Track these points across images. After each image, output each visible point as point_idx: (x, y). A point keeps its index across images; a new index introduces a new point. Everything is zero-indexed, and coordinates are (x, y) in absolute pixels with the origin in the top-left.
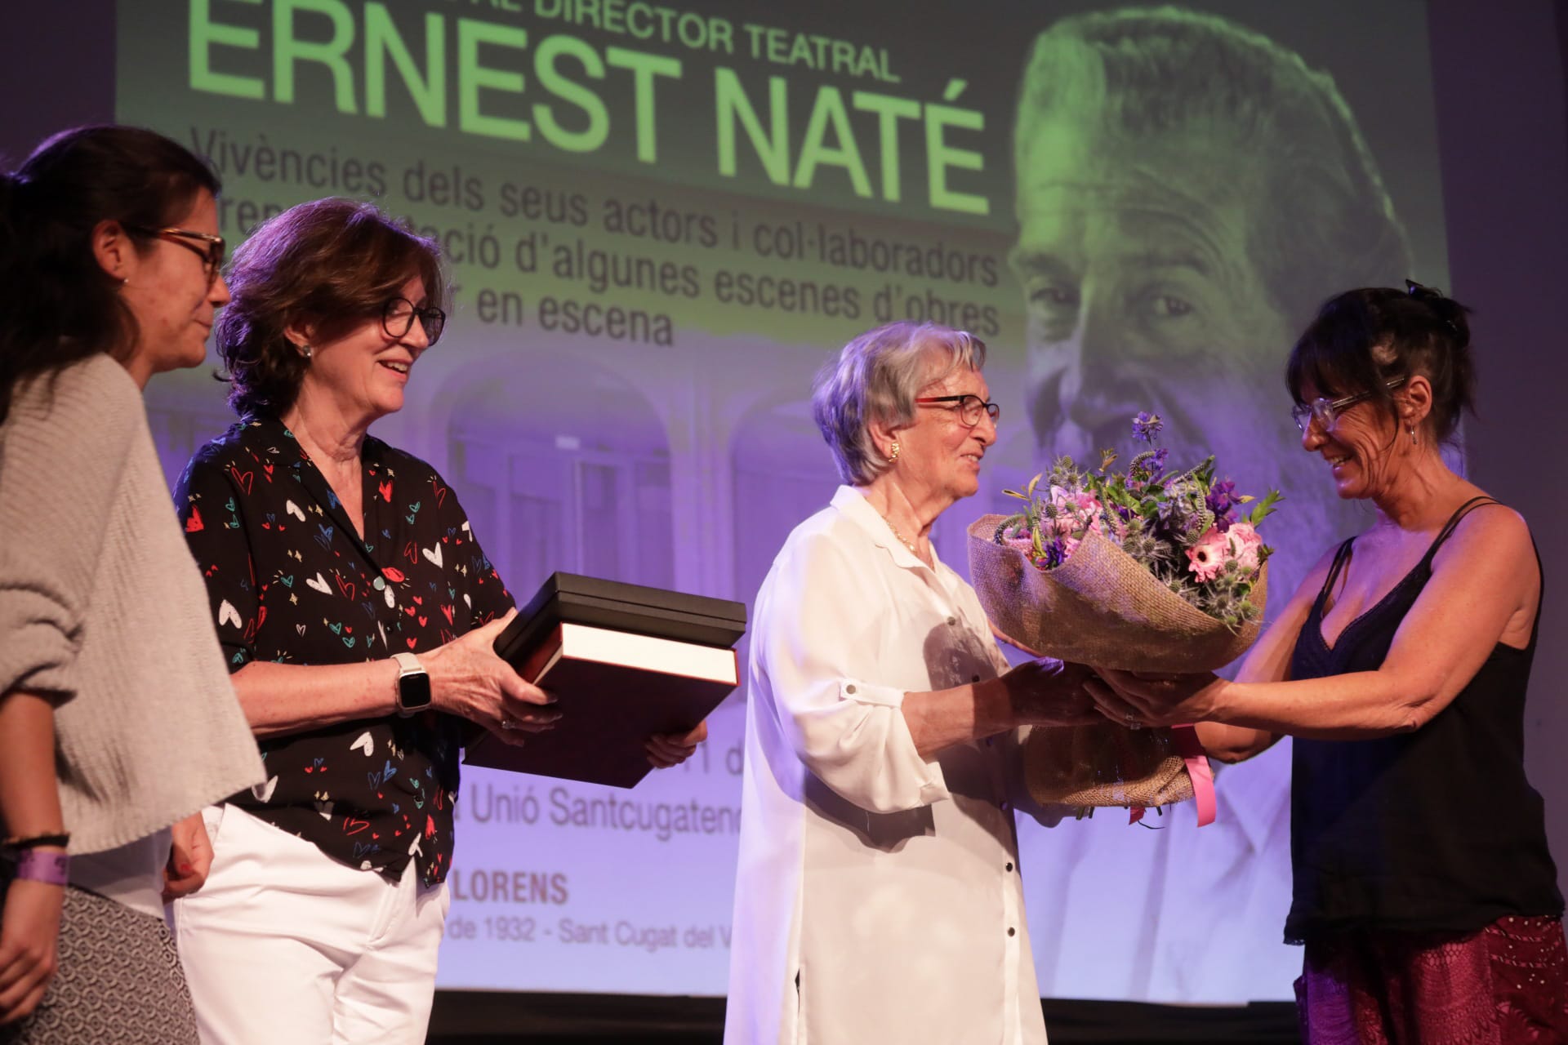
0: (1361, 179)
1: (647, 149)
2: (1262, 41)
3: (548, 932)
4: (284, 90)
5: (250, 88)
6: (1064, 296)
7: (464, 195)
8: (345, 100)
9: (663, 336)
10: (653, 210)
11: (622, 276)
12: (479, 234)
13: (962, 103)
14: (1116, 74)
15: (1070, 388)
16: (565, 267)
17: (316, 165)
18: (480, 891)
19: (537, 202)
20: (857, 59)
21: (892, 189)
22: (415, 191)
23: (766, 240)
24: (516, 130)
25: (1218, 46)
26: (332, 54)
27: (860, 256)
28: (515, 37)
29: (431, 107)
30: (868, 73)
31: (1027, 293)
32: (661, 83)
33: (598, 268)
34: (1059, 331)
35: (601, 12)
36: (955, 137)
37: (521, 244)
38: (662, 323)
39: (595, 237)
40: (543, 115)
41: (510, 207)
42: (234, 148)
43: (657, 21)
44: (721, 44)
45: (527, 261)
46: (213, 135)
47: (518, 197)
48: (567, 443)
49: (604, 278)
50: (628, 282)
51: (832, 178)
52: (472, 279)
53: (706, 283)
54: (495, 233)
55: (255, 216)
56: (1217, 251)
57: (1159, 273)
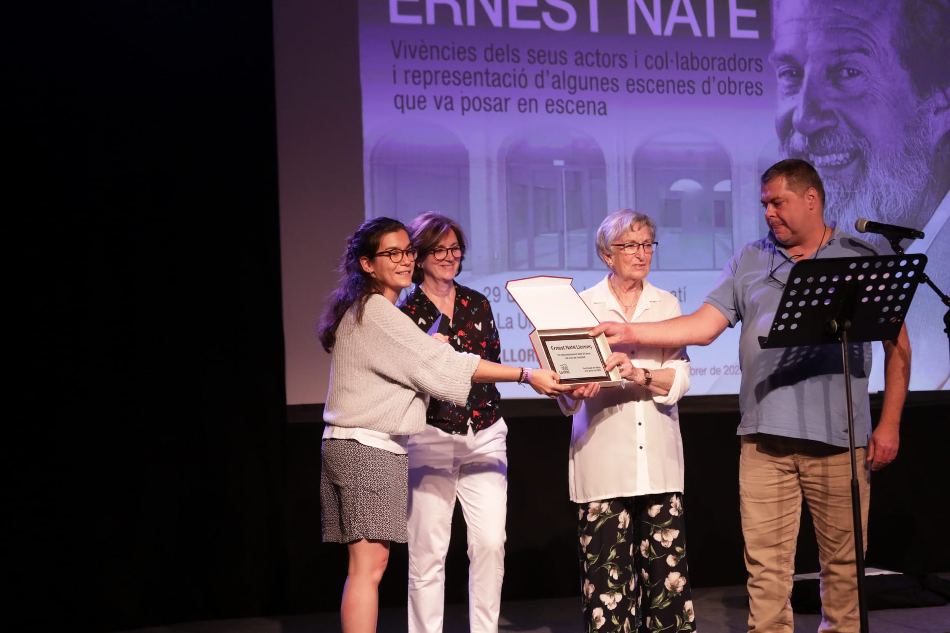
1: (594, 27)
4: (431, 19)
5: (416, 20)
6: (795, 73)
7: (511, 56)
8: (458, 20)
9: (602, 111)
10: (598, 54)
11: (583, 86)
12: (518, 73)
15: (797, 116)
16: (557, 84)
17: (446, 50)
18: (522, 358)
19: (544, 56)
21: (711, 32)
22: (489, 57)
23: (650, 62)
24: (535, 25)
27: (695, 65)
29: (496, 19)
31: (777, 74)
33: (572, 83)
34: (793, 90)
37: (537, 75)
38: (602, 105)
39: (571, 69)
40: (546, 16)
41: (532, 60)
42: (410, 47)
45: (540, 84)
46: (401, 42)
47: (535, 55)
48: (559, 163)
49: (575, 87)
50: (586, 88)
51: (682, 29)
52: (515, 94)
53: (622, 85)
54: (525, 72)
55: (419, 76)
56: (875, 43)
57: (844, 57)
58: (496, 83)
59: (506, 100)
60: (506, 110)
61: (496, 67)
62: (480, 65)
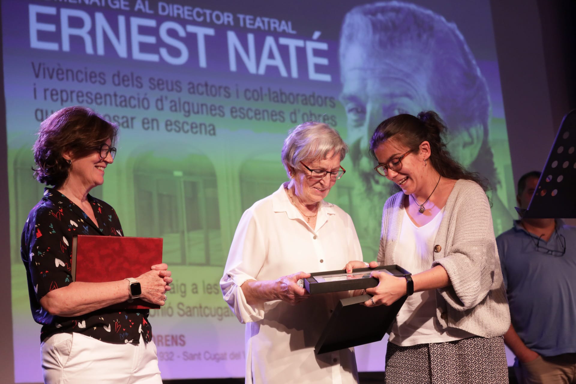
0: (468, 62)
1: (203, 62)
2: (429, 12)
3: (179, 357)
4: (66, 47)
5: (53, 46)
6: (360, 110)
7: (135, 83)
8: (89, 50)
9: (212, 132)
10: (206, 85)
11: (196, 110)
12: (141, 97)
13: (319, 40)
14: (376, 27)
15: (364, 144)
16: (174, 108)
17: (79, 74)
19: (163, 84)
20: (280, 25)
21: (295, 73)
22: (117, 82)
23: (249, 95)
24: (154, 58)
25: (413, 15)
26: (83, 32)
27: (284, 98)
28: (152, 23)
29: (121, 50)
30: (284, 31)
31: (347, 110)
32: (207, 38)
33: (187, 108)
34: (359, 123)
35: (183, 12)
36: (317, 53)
37: (157, 100)
38: (211, 127)
39: (185, 96)
40: (163, 52)
41: (153, 86)
42: (48, 69)
43: (204, 15)
44: (229, 22)
45: (160, 106)
46: (40, 65)
47: (156, 83)
48: (178, 174)
49: (189, 112)
50: (198, 113)
51: (272, 70)
52: (140, 114)
53: (227, 111)
54: (148, 96)
55: (57, 94)
56: (416, 90)
57: (396, 100)
58: (123, 104)
59: (132, 119)
60: (132, 127)
61: (121, 90)
62: (109, 88)
